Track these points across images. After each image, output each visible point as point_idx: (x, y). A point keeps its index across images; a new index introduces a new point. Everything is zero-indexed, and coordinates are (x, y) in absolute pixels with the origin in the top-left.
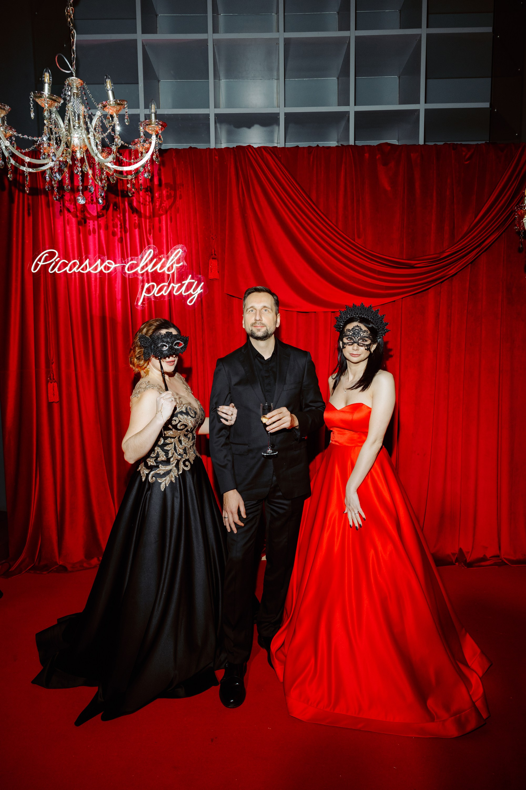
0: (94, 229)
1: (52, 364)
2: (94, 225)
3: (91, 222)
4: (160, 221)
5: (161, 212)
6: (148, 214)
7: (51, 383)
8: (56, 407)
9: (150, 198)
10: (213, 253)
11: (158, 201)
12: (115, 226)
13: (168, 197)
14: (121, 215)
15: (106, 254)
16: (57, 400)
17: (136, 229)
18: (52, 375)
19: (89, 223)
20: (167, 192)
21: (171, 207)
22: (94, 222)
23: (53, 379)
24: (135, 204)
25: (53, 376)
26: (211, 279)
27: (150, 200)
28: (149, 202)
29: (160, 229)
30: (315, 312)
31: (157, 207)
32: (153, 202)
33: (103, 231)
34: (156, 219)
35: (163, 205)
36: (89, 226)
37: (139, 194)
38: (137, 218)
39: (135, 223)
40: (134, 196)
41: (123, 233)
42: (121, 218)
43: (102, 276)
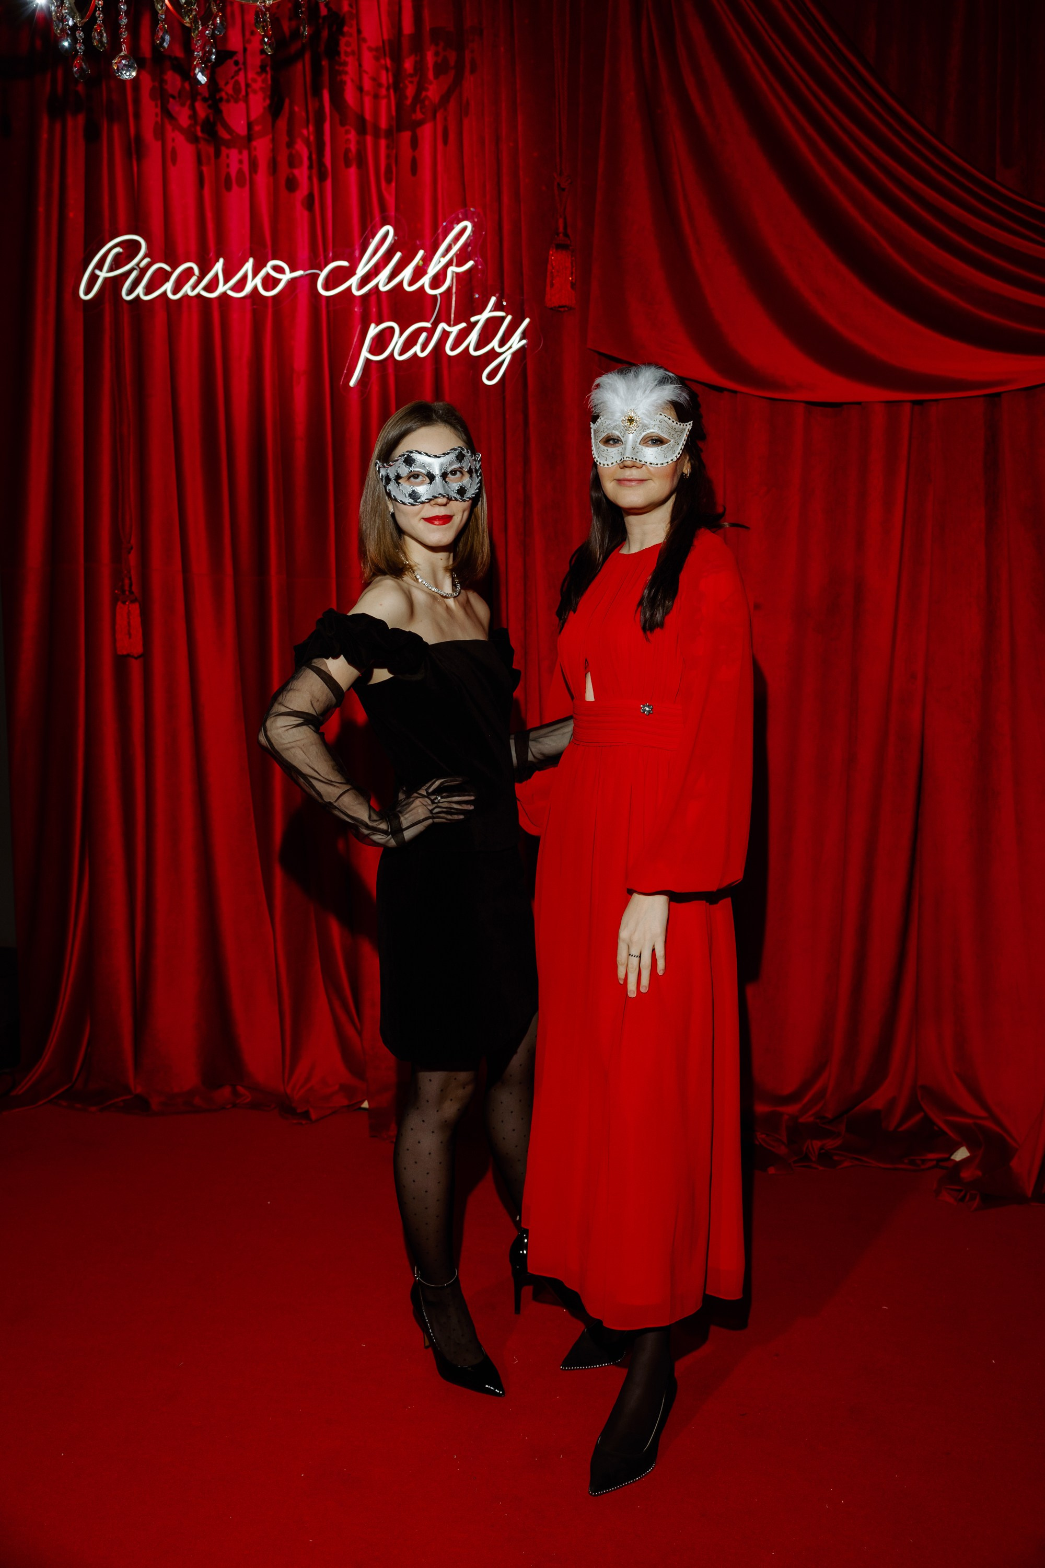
0: (240, 172)
1: (129, 553)
2: (241, 162)
3: (234, 153)
4: (414, 143)
5: (418, 116)
6: (383, 124)
7: (124, 603)
8: (136, 668)
9: (390, 74)
10: (561, 229)
11: (411, 82)
12: (292, 162)
13: (440, 69)
14: (311, 128)
15: (269, 244)
16: (138, 649)
17: (351, 167)
18: (127, 581)
19: (228, 156)
20: (437, 54)
21: (445, 99)
22: (240, 153)
23: (131, 592)
24: (350, 95)
25: (131, 585)
26: (551, 309)
27: (391, 81)
28: (388, 89)
29: (414, 167)
30: (859, 403)
31: (409, 102)
32: (397, 86)
33: (262, 178)
34: (406, 136)
35: (424, 94)
36: (228, 166)
37: (360, 65)
38: (352, 136)
39: (347, 151)
40: (346, 73)
41: (315, 180)
42: (312, 138)
43: (257, 307)
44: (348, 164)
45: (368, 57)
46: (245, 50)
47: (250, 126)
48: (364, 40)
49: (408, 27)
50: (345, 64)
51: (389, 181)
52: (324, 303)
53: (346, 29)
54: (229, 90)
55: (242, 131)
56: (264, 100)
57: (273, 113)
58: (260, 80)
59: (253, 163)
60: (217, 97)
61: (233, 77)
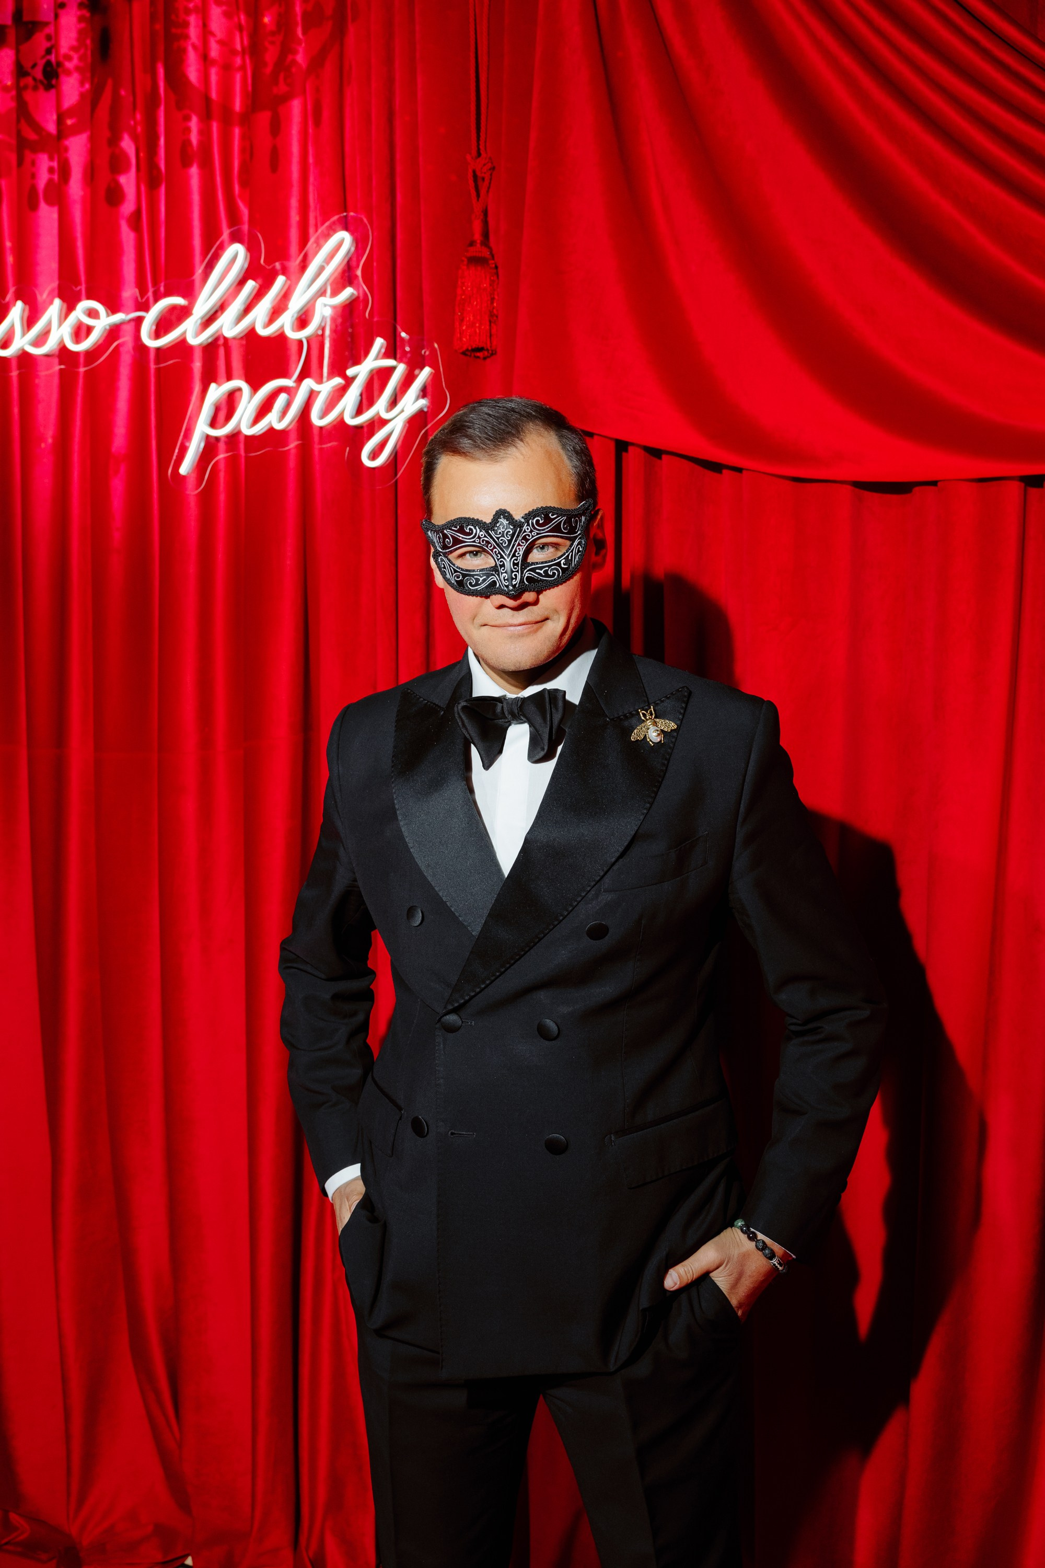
0: (50, 182)
2: (51, 170)
3: (41, 159)
4: (275, 126)
5: (282, 89)
6: (236, 105)
9: (245, 33)
10: (478, 237)
11: (273, 43)
12: (118, 164)
13: (311, 21)
14: (138, 116)
15: (83, 279)
17: (190, 166)
19: (33, 163)
21: (316, 62)
22: (49, 157)
26: (464, 353)
27: (246, 44)
28: (243, 56)
29: (275, 161)
31: (268, 70)
32: (254, 50)
33: (76, 190)
34: (263, 118)
35: (290, 57)
36: (33, 176)
37: (205, 26)
38: (195, 123)
39: (186, 144)
40: (187, 37)
41: (143, 188)
42: (139, 129)
43: (63, 367)
44: (187, 164)
45: (215, 14)
46: (56, 16)
47: (60, 119)
50: (186, 25)
51: (243, 184)
52: (152, 355)
54: (38, 73)
55: (52, 128)
56: (82, 83)
57: (92, 99)
58: (75, 57)
59: (64, 171)
60: (22, 84)
61: (43, 57)
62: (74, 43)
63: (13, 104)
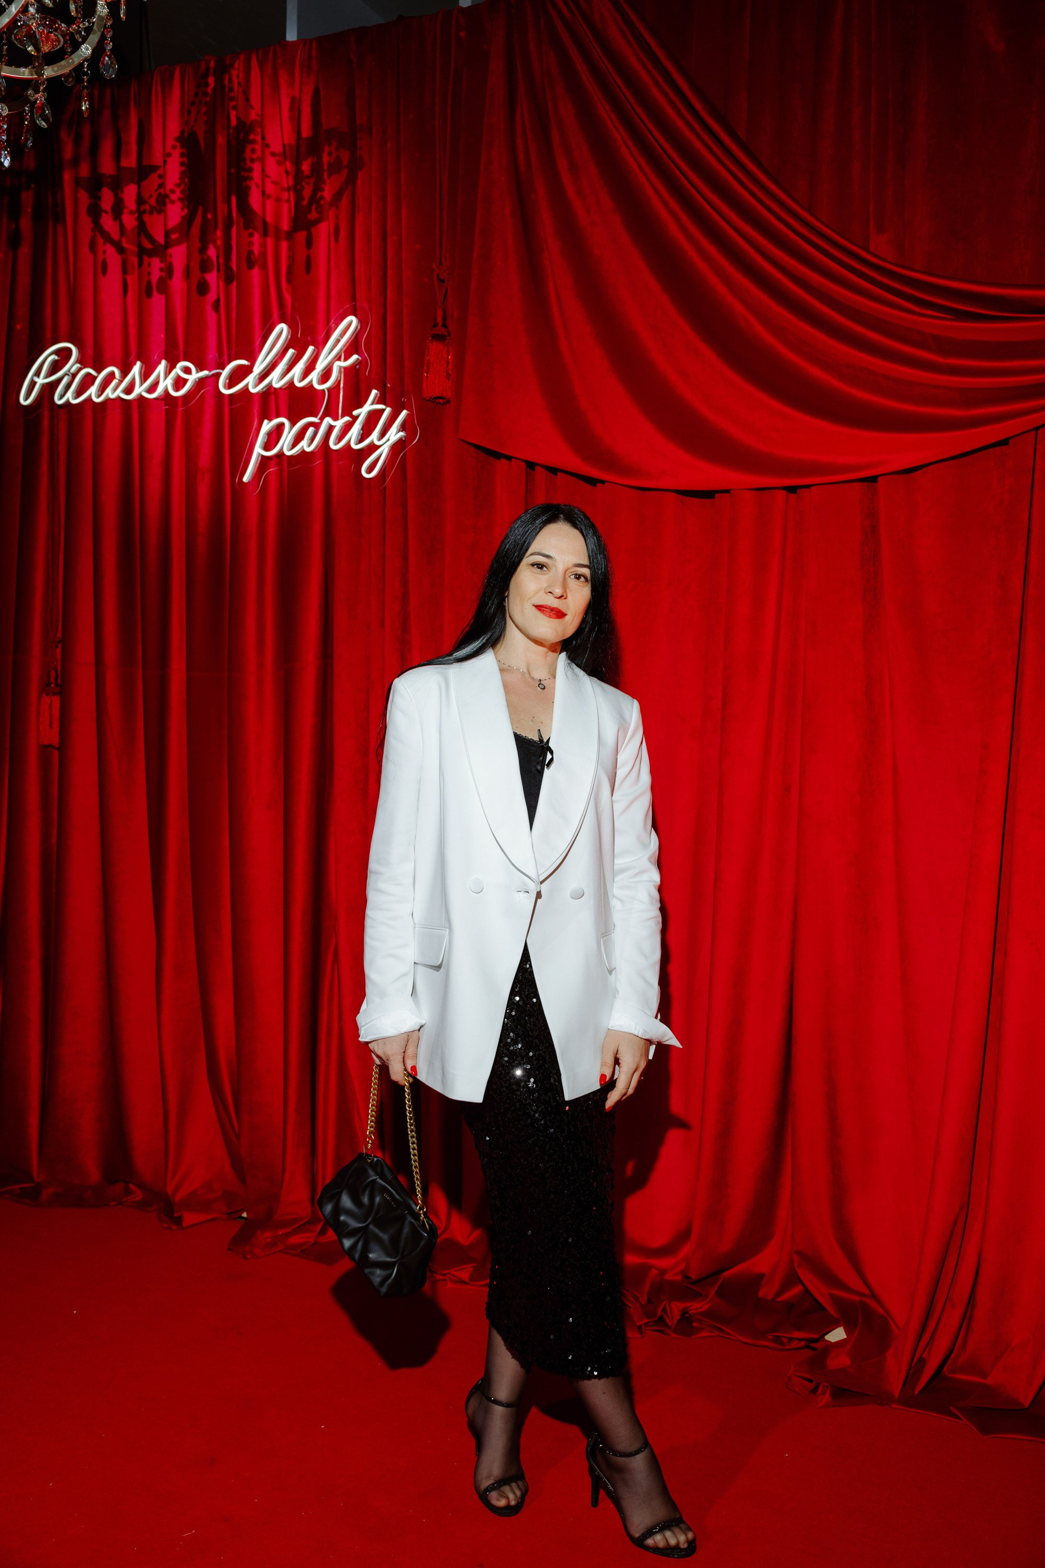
0: (161, 279)
2: (161, 270)
3: (154, 261)
4: (309, 243)
7: (48, 695)
8: (55, 758)
9: (290, 176)
10: (440, 320)
11: (308, 184)
12: (205, 266)
13: (334, 169)
14: (219, 233)
15: (181, 346)
16: (57, 740)
17: (253, 268)
19: (149, 265)
20: (330, 154)
21: (337, 197)
22: (159, 260)
24: (255, 200)
26: (429, 400)
27: (291, 182)
28: (289, 192)
29: (310, 265)
31: (305, 203)
32: (297, 189)
33: (178, 284)
34: (301, 235)
35: (319, 194)
36: (149, 274)
37: (263, 170)
38: (257, 238)
39: (251, 253)
40: (251, 178)
41: (221, 283)
42: (219, 241)
43: (167, 407)
44: (250, 265)
45: (271, 163)
46: (165, 162)
47: (167, 234)
48: (267, 146)
49: (306, 132)
50: (251, 170)
51: (289, 281)
52: (226, 401)
53: (252, 137)
54: (153, 202)
55: (161, 240)
56: (182, 209)
57: (188, 221)
58: (178, 191)
59: (169, 271)
60: (142, 209)
61: (156, 190)
62: (178, 182)
63: (136, 223)
